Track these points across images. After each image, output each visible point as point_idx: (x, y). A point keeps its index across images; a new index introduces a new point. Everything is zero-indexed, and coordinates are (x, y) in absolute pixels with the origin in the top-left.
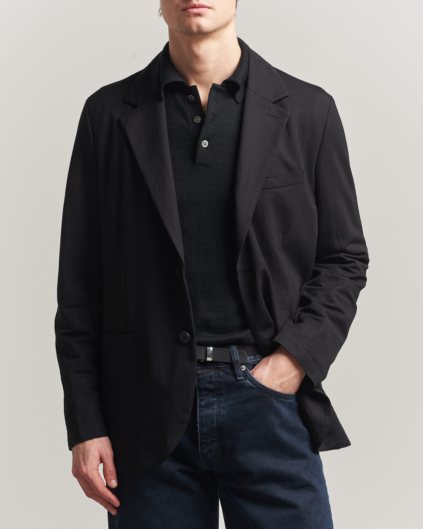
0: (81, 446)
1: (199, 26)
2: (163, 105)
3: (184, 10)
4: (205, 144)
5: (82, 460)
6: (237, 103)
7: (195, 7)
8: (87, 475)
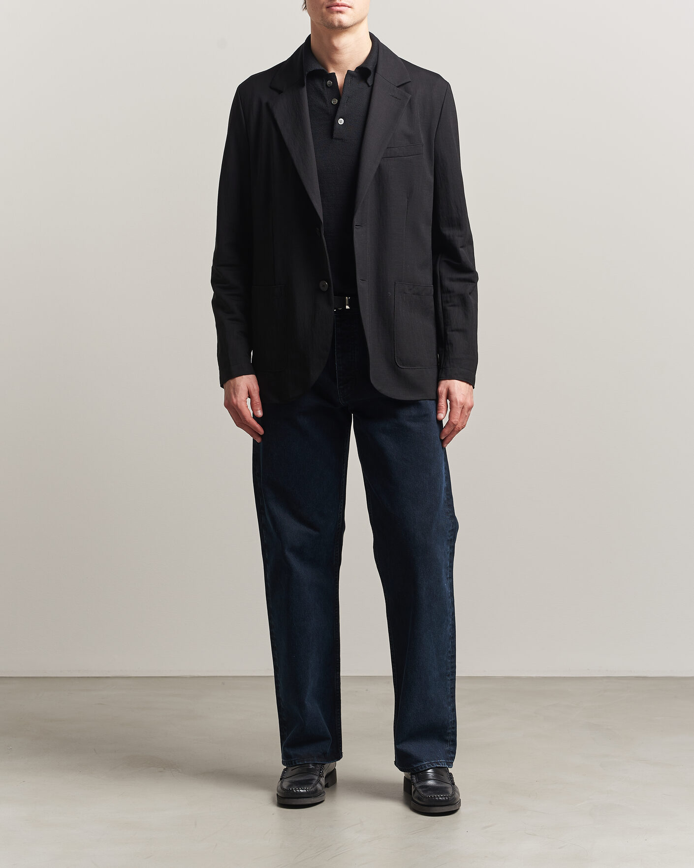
0: (232, 381)
1: (340, 22)
2: (305, 89)
3: (328, 7)
4: (341, 121)
5: (232, 393)
6: (369, 86)
7: (338, 5)
8: (237, 406)
